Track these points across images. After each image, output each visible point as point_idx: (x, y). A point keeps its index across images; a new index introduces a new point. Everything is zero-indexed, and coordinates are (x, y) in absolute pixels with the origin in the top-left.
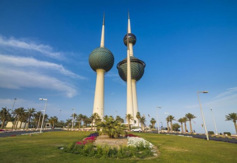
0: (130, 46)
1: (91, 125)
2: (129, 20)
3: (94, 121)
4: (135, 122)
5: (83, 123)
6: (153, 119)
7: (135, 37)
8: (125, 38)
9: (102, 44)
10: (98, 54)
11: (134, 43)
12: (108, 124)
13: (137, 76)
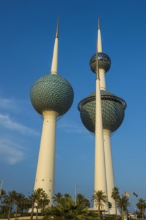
0: (101, 72)
1: (30, 211)
2: (99, 31)
3: (36, 204)
4: (110, 206)
5: (15, 207)
6: (141, 201)
7: (109, 59)
8: (93, 61)
9: (54, 69)
10: (46, 85)
11: (107, 69)
12: (66, 211)
13: (113, 124)
